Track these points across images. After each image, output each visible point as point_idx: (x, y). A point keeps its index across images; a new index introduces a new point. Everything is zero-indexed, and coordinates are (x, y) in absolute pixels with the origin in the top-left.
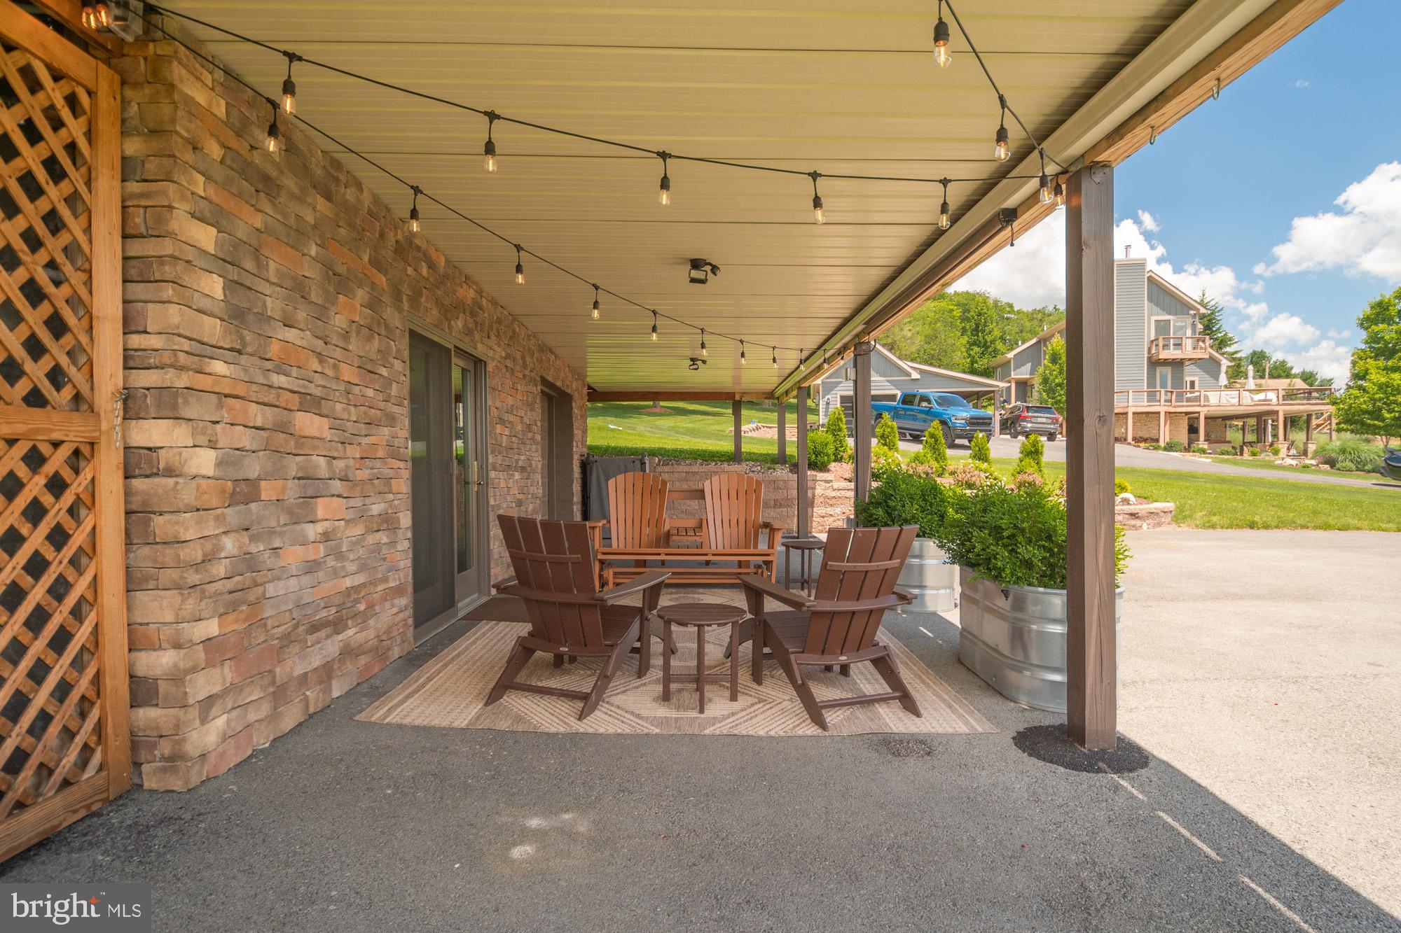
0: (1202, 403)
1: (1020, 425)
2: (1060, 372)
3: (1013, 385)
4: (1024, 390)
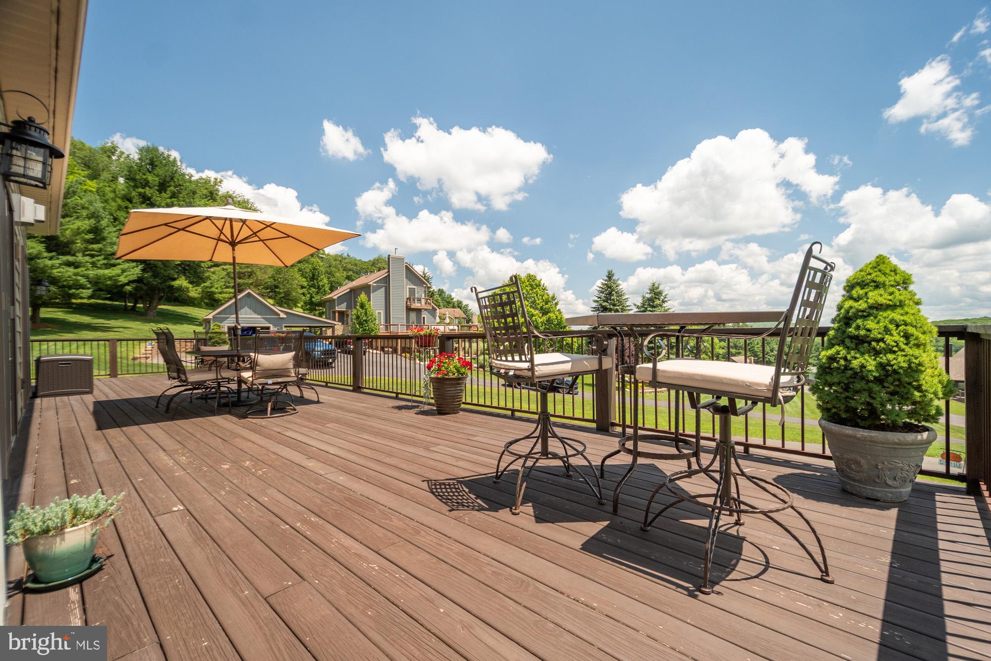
2: (366, 314)
3: (337, 314)
4: (342, 316)
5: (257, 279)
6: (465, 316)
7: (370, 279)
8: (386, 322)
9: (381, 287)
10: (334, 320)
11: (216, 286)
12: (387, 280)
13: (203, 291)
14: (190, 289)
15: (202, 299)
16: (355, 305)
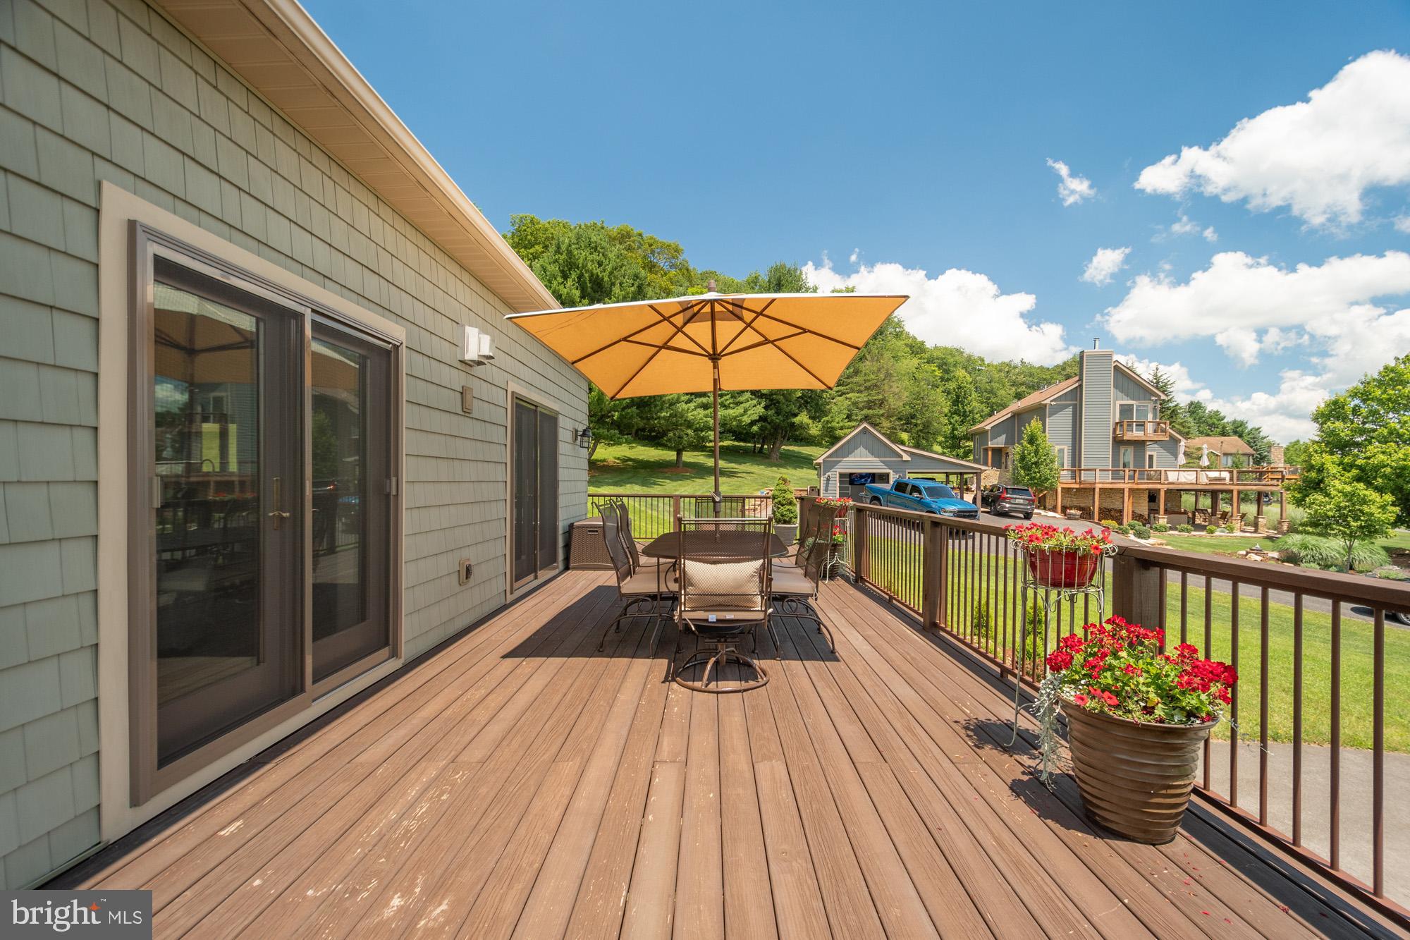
0: (1162, 481)
1: (999, 505)
2: (1036, 452)
3: (990, 453)
4: (999, 456)
5: (889, 408)
6: (1250, 451)
7: (1045, 396)
8: (1073, 465)
9: (1067, 406)
10: (986, 464)
11: (837, 420)
12: (1077, 394)
13: (823, 427)
14: (811, 426)
15: (822, 436)
16: (1020, 438)
